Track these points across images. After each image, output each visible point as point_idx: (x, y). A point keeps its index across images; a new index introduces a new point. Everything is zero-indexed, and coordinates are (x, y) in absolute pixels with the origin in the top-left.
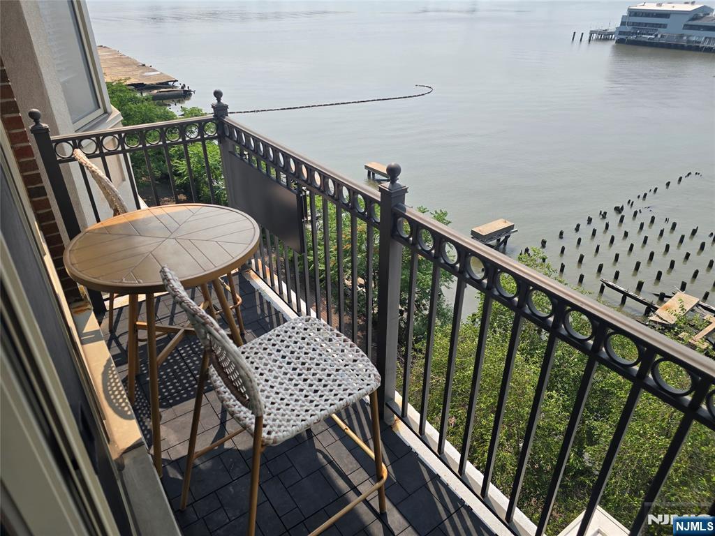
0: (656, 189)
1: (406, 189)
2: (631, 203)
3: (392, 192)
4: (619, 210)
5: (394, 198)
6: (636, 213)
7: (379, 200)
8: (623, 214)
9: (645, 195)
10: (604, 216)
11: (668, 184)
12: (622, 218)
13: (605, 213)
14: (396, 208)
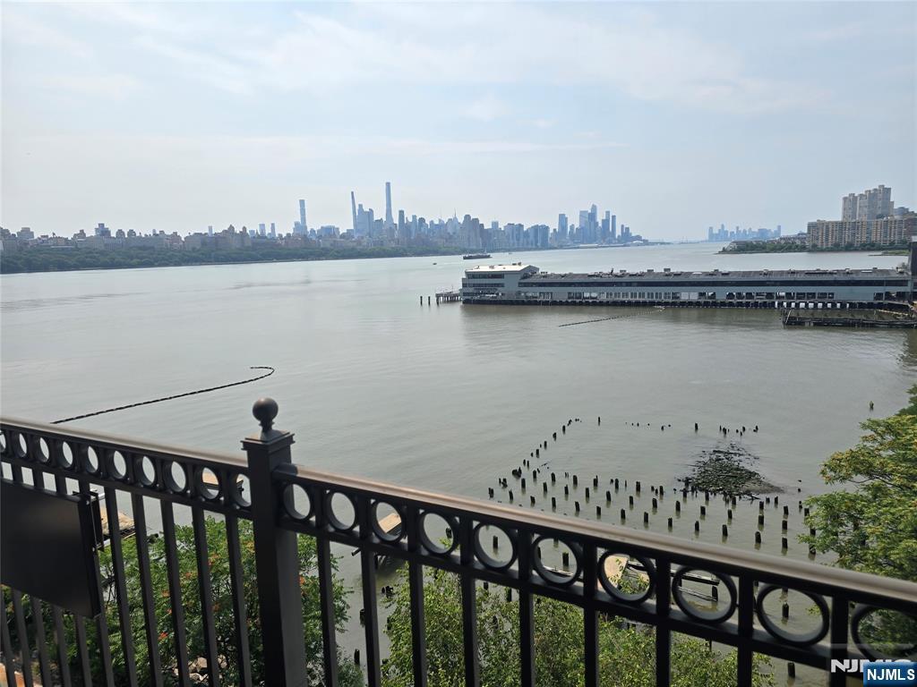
0: (545, 443)
1: (291, 437)
2: (526, 463)
3: (268, 444)
4: (517, 473)
5: (273, 453)
6: (535, 473)
7: (247, 466)
8: (522, 477)
9: (538, 451)
10: (504, 483)
11: (555, 435)
12: (523, 481)
13: (505, 480)
14: (277, 470)
